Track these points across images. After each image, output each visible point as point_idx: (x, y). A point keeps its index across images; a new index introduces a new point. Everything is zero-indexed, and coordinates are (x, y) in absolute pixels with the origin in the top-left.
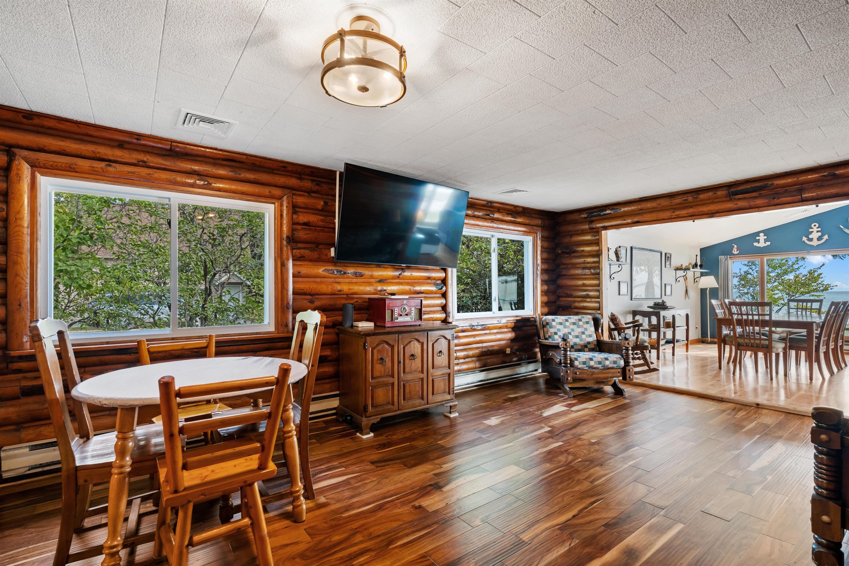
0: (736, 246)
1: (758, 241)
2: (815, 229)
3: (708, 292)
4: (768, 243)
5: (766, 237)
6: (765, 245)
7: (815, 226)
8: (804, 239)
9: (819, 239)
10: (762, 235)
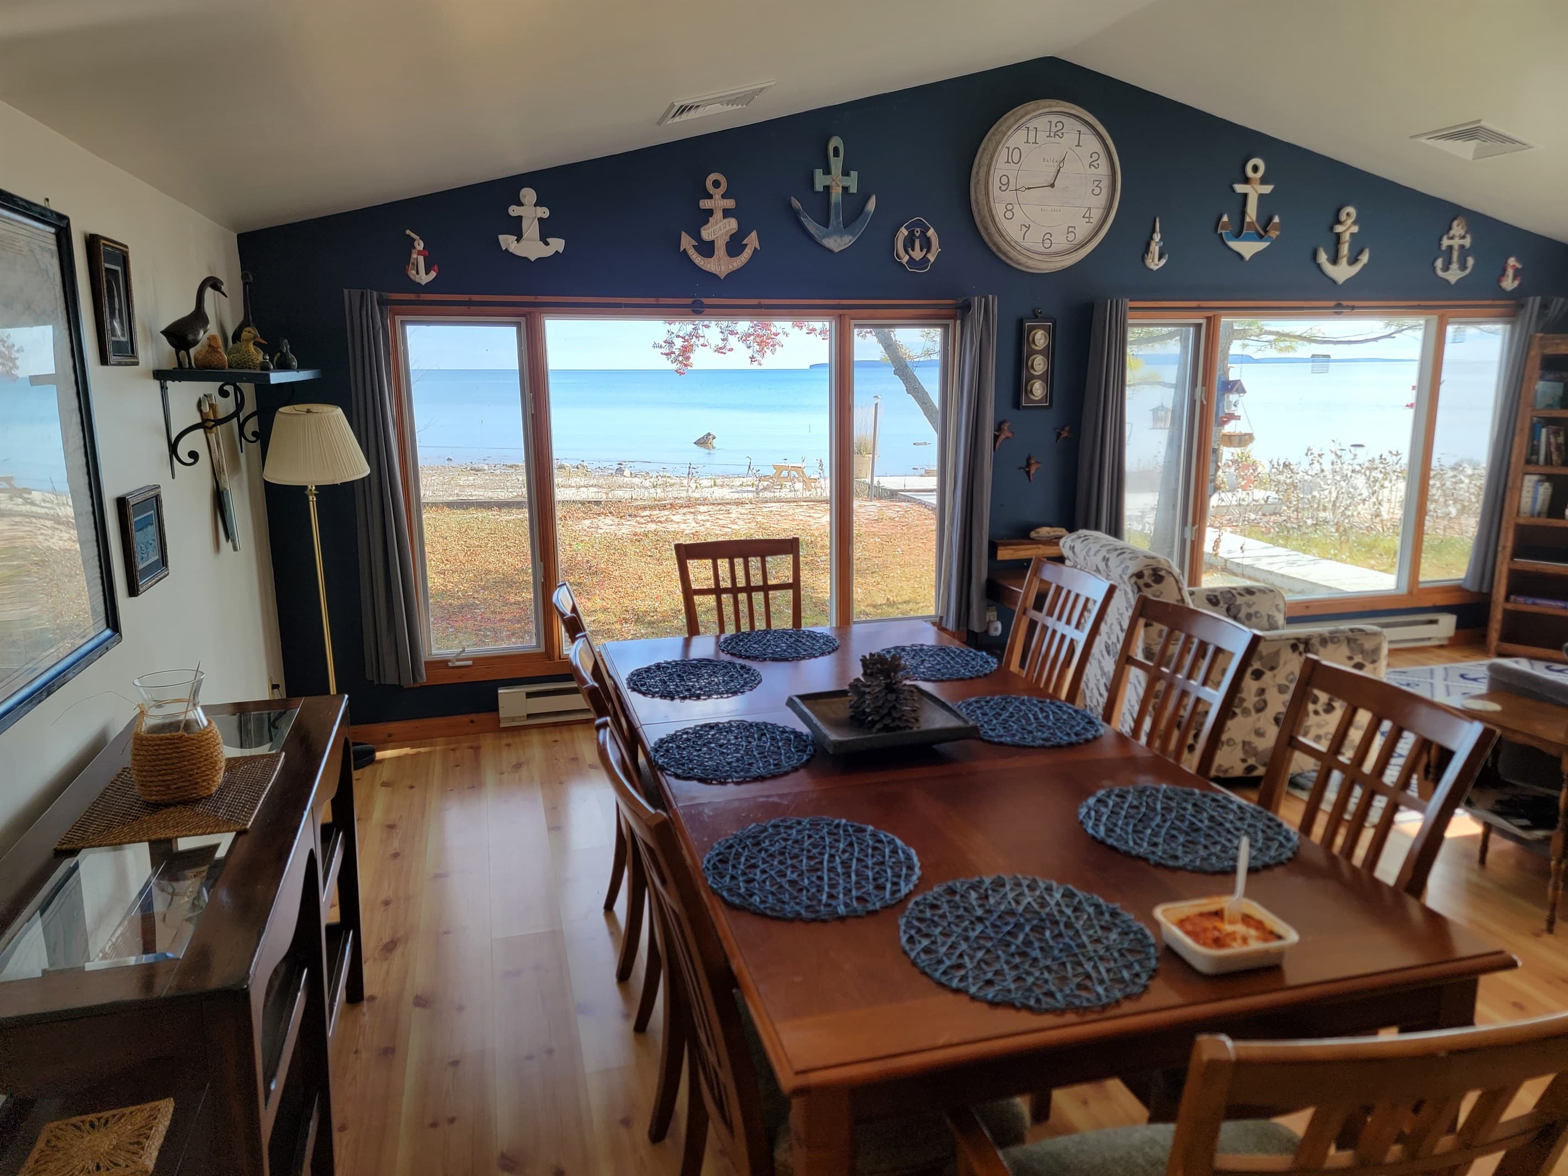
0: (420, 245)
1: (515, 227)
2: (717, 202)
3: (312, 499)
4: (557, 244)
5: (544, 212)
6: (547, 252)
7: (716, 184)
8: (687, 242)
9: (735, 246)
10: (529, 195)
